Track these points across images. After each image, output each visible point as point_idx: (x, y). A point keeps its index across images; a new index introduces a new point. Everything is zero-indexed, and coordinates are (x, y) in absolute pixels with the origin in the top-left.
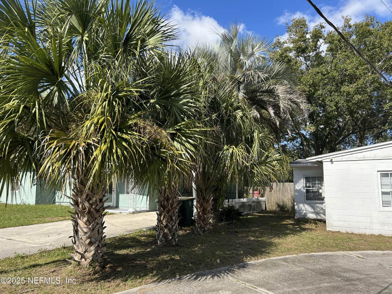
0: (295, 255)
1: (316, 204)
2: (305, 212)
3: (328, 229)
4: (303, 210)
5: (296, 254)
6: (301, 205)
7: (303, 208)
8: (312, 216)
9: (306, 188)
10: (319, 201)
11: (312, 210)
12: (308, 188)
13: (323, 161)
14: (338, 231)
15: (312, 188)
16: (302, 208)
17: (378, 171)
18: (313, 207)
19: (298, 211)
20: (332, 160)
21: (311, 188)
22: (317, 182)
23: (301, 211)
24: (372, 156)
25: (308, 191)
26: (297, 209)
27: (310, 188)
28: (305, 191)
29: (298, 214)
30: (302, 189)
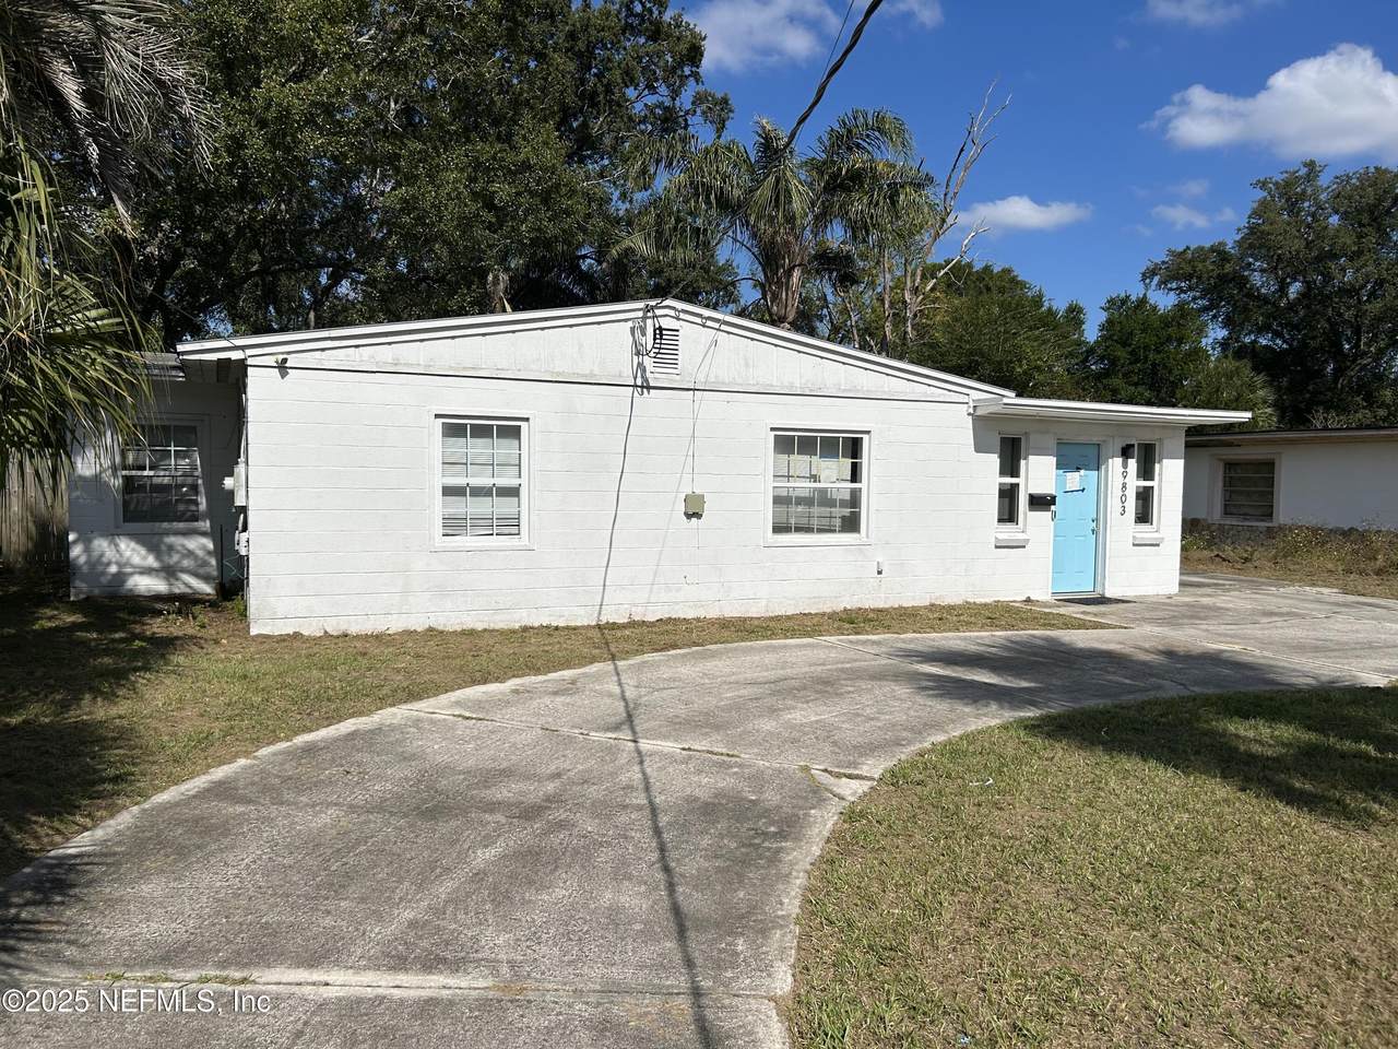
0: (242, 762)
1: (168, 534)
2: (113, 569)
3: (254, 631)
4: (109, 564)
5: (247, 754)
6: (101, 545)
7: (110, 553)
8: (146, 584)
9: (124, 473)
10: (181, 525)
11: (151, 561)
12: (134, 473)
13: (250, 361)
14: (295, 633)
15: (152, 473)
16: (102, 555)
17: (437, 416)
18: (154, 548)
19: (85, 569)
20: (285, 360)
21: (146, 473)
22: (172, 448)
23: (100, 568)
24: (421, 363)
25: (130, 485)
26: (82, 560)
27: (139, 473)
28: (117, 483)
29: (82, 581)
30: (107, 476)
